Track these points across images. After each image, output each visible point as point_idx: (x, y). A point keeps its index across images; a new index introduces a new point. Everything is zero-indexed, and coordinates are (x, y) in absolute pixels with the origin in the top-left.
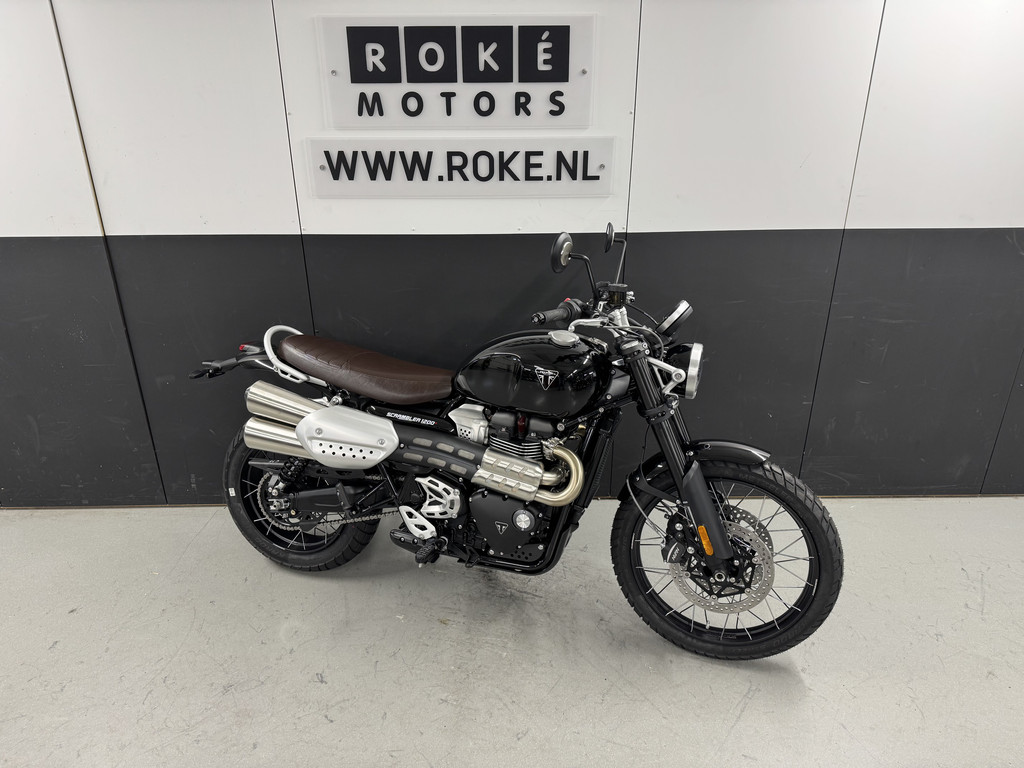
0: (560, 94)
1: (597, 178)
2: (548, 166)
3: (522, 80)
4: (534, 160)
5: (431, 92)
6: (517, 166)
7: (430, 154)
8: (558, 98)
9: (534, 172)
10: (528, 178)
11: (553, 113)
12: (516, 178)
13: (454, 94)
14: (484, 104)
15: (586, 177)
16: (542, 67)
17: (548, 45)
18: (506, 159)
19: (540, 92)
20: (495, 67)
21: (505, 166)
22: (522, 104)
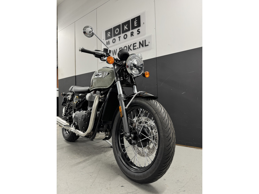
0: (139, 29)
1: (148, 45)
2: (138, 45)
3: (132, 29)
4: (135, 45)
5: (117, 38)
6: (132, 48)
7: (116, 49)
8: (139, 30)
9: (135, 48)
10: (134, 49)
11: (138, 34)
12: (131, 50)
13: (120, 37)
14: (125, 37)
15: (145, 46)
16: (135, 25)
17: (136, 21)
18: (129, 46)
19: (135, 31)
20: (127, 29)
21: (129, 48)
22: (132, 34)
